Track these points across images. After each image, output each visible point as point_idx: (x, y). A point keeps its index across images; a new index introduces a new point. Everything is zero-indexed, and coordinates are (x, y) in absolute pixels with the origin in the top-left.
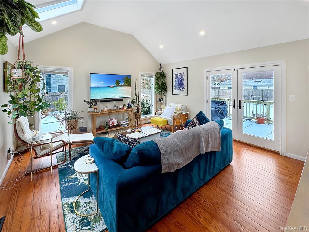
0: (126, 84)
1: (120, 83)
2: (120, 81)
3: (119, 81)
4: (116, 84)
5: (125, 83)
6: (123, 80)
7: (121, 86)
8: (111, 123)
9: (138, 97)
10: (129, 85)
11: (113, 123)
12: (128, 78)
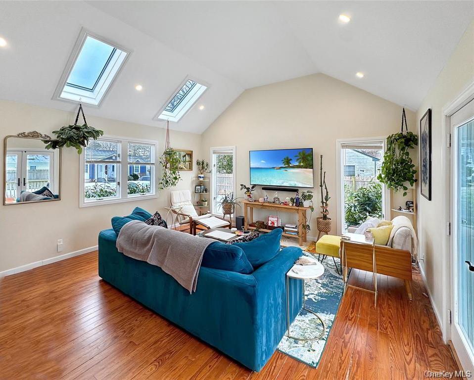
0: (302, 164)
1: (291, 162)
2: (291, 160)
3: (289, 158)
4: (285, 165)
5: (300, 163)
6: (297, 158)
7: (293, 167)
8: (270, 222)
9: (326, 188)
10: (309, 165)
11: (273, 223)
12: (307, 154)
